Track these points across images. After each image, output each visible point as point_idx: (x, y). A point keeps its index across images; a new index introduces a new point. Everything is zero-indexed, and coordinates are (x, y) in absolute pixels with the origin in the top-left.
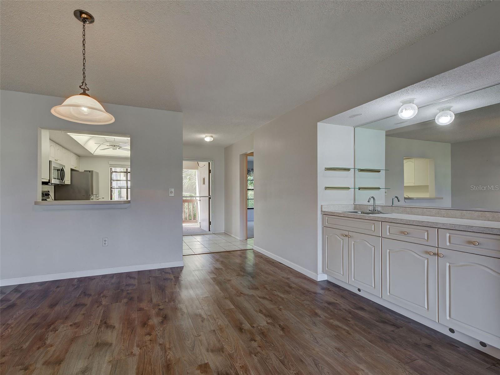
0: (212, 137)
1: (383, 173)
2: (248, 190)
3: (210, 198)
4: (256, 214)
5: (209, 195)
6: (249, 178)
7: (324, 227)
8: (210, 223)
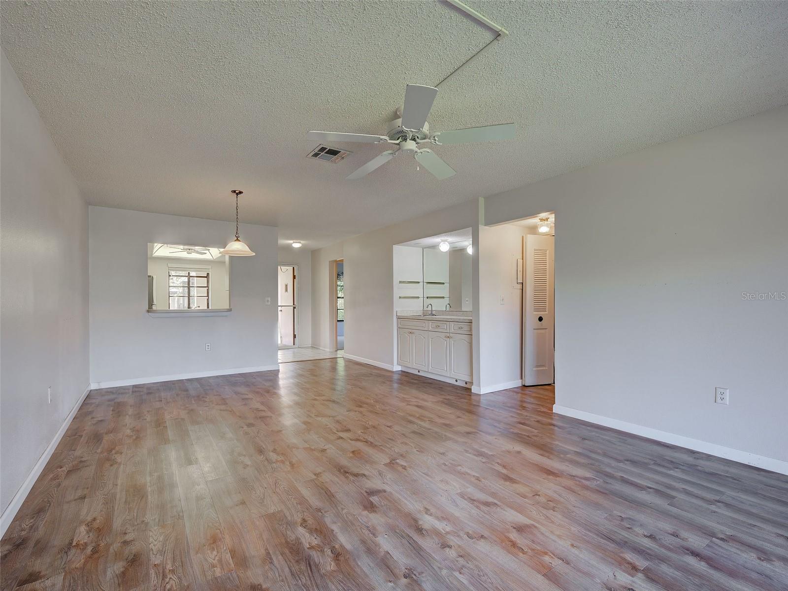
0: (300, 243)
1: (447, 285)
2: (338, 298)
3: (294, 308)
4: (346, 326)
5: (294, 305)
6: (339, 283)
7: (399, 328)
8: (295, 336)
